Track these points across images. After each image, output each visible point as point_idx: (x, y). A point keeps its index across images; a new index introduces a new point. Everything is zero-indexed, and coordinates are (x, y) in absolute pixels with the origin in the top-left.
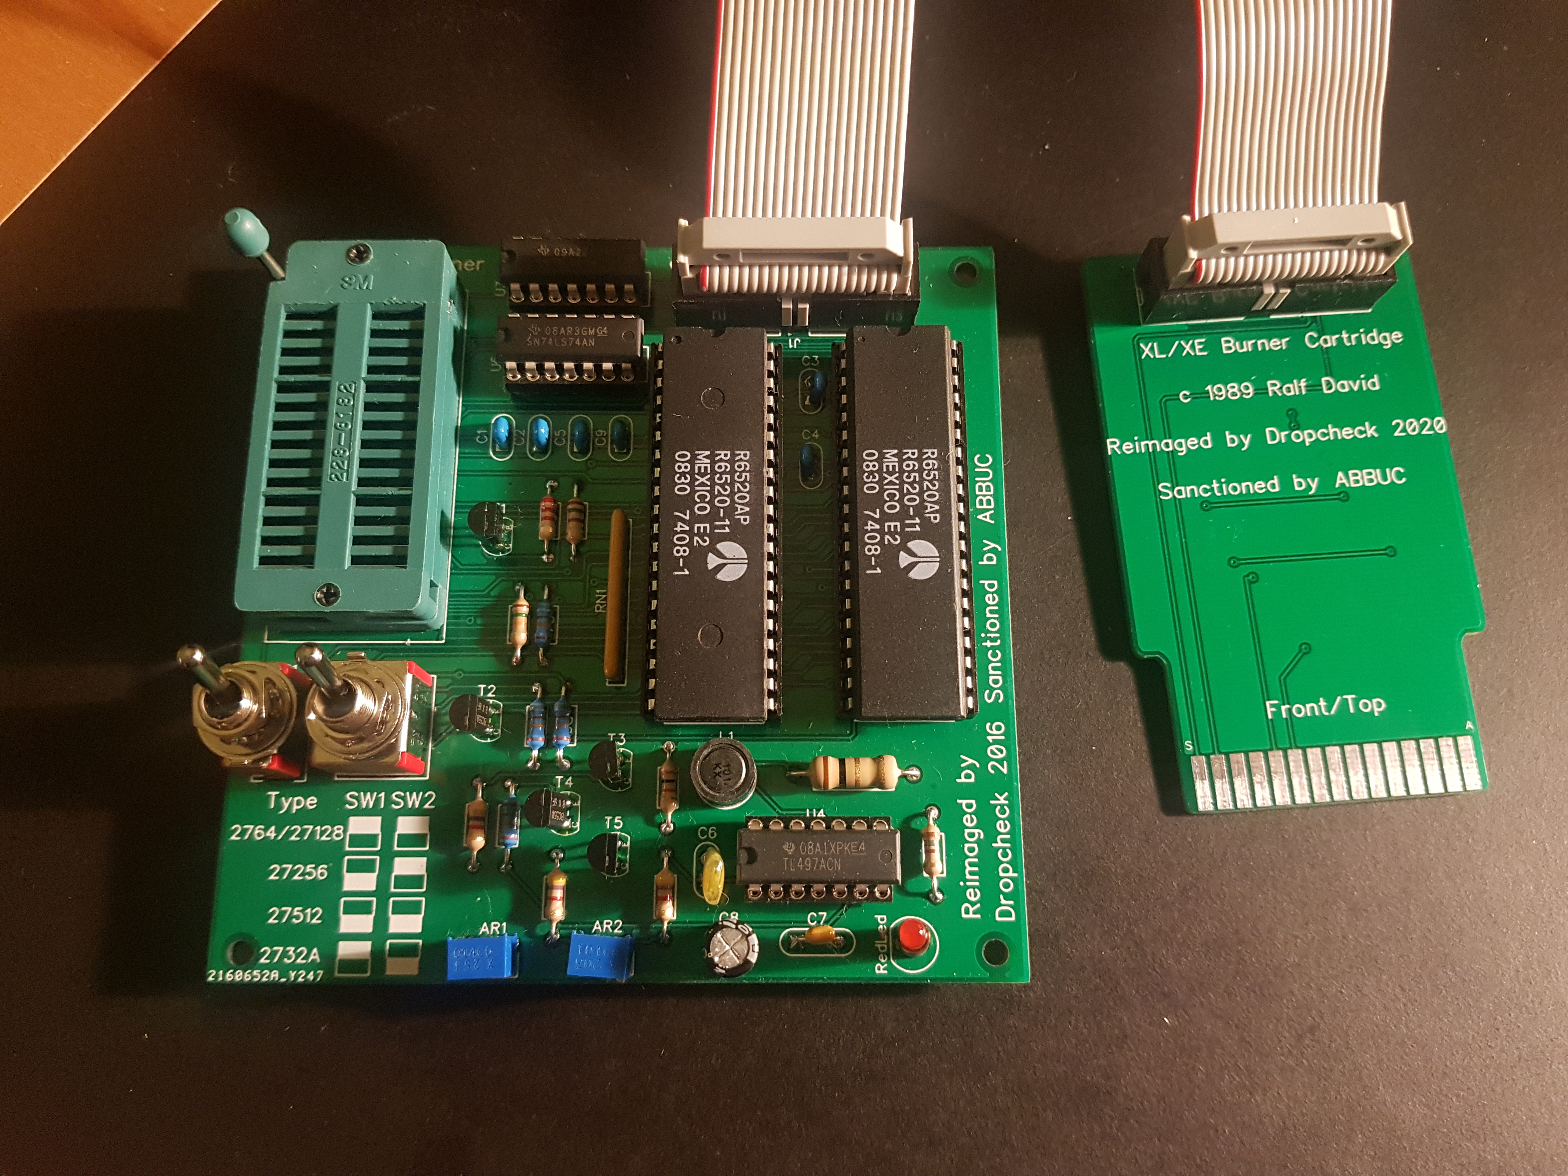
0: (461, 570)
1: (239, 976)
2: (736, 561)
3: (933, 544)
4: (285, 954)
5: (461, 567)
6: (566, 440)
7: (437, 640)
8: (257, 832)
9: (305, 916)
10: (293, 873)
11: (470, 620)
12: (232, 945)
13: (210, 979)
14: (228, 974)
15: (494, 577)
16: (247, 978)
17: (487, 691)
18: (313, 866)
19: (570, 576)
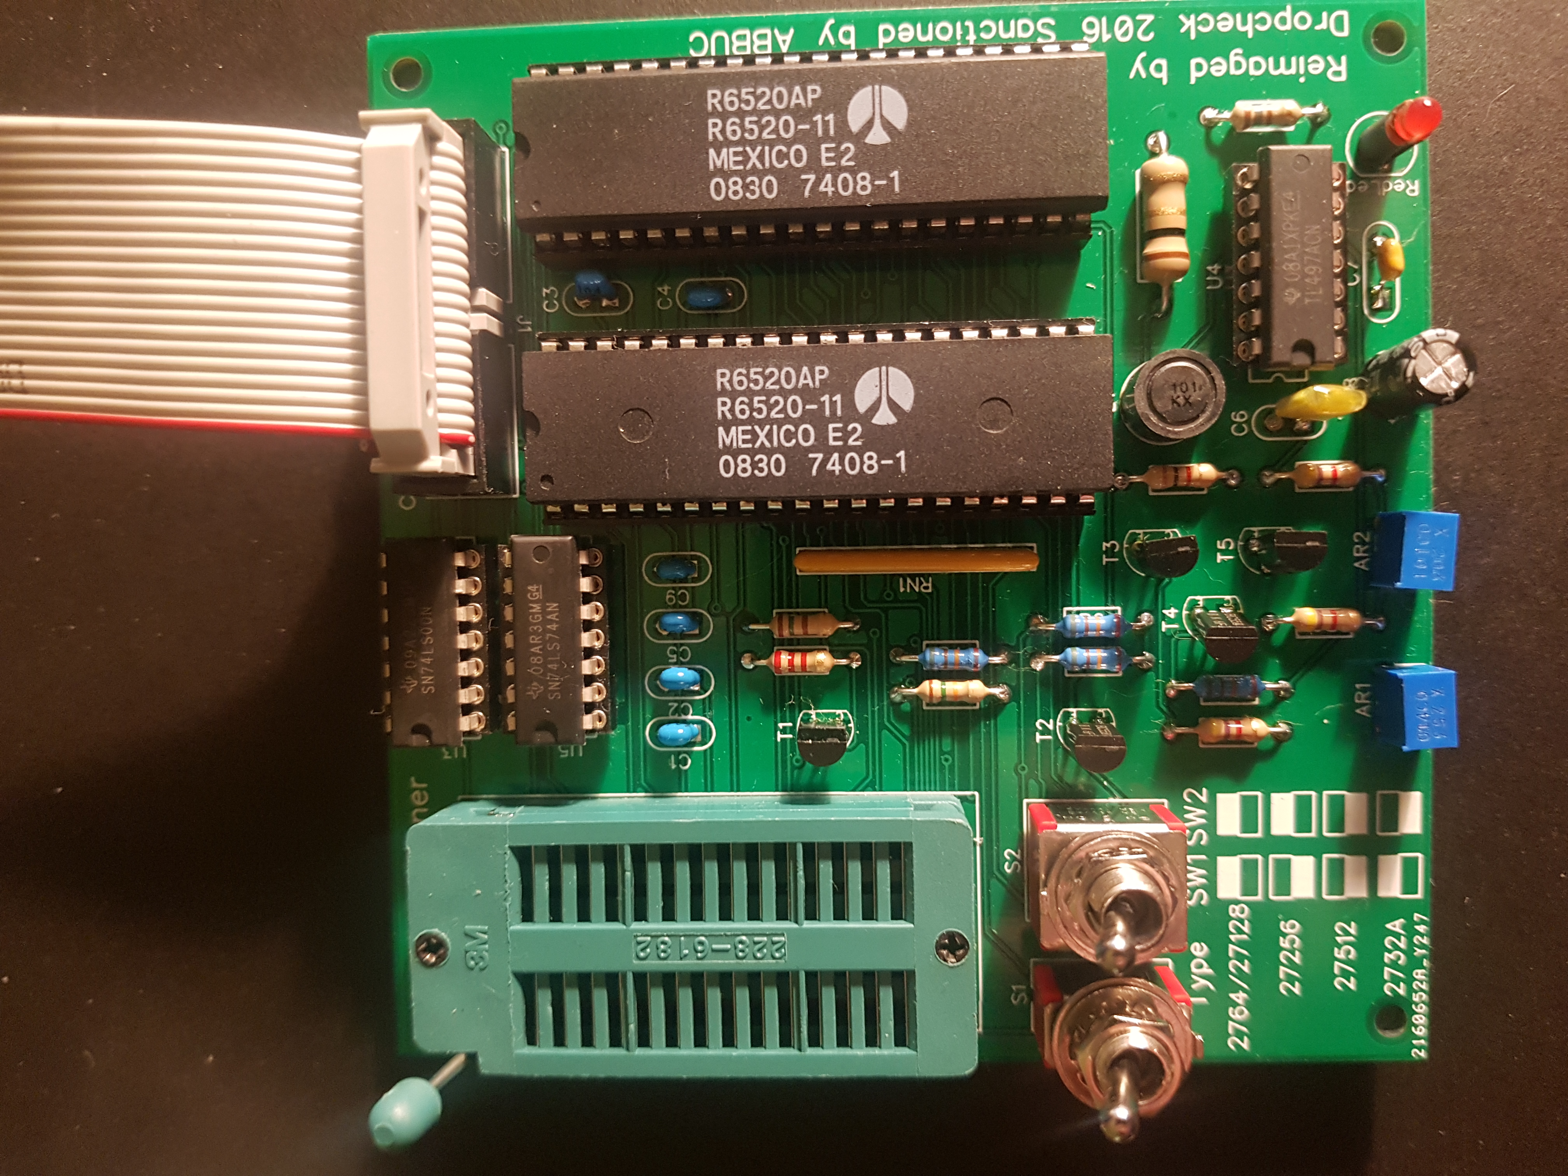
0: (874, 776)
1: (1420, 1020)
2: (883, 383)
3: (853, 94)
4: (1394, 965)
5: (871, 777)
6: (682, 645)
7: (974, 802)
8: (1239, 1014)
9: (1346, 943)
10: (1292, 965)
11: (947, 760)
12: (1380, 1032)
13: (1423, 1054)
14: (1418, 1033)
15: (885, 732)
16: (1424, 1009)
17: (1045, 731)
18: (1281, 939)
19: (880, 630)
